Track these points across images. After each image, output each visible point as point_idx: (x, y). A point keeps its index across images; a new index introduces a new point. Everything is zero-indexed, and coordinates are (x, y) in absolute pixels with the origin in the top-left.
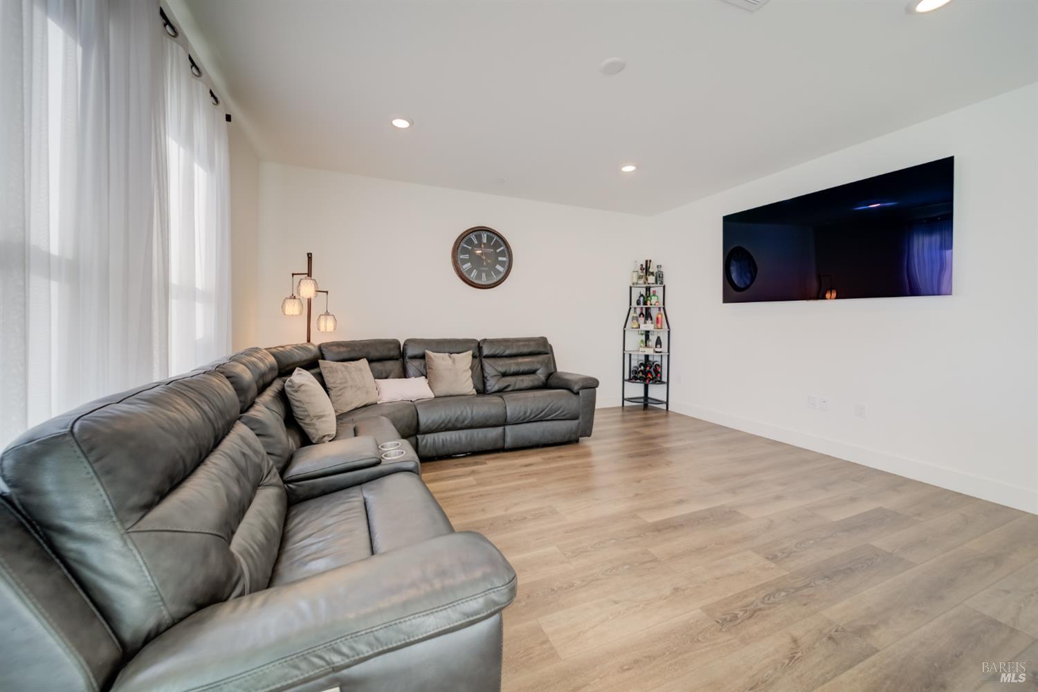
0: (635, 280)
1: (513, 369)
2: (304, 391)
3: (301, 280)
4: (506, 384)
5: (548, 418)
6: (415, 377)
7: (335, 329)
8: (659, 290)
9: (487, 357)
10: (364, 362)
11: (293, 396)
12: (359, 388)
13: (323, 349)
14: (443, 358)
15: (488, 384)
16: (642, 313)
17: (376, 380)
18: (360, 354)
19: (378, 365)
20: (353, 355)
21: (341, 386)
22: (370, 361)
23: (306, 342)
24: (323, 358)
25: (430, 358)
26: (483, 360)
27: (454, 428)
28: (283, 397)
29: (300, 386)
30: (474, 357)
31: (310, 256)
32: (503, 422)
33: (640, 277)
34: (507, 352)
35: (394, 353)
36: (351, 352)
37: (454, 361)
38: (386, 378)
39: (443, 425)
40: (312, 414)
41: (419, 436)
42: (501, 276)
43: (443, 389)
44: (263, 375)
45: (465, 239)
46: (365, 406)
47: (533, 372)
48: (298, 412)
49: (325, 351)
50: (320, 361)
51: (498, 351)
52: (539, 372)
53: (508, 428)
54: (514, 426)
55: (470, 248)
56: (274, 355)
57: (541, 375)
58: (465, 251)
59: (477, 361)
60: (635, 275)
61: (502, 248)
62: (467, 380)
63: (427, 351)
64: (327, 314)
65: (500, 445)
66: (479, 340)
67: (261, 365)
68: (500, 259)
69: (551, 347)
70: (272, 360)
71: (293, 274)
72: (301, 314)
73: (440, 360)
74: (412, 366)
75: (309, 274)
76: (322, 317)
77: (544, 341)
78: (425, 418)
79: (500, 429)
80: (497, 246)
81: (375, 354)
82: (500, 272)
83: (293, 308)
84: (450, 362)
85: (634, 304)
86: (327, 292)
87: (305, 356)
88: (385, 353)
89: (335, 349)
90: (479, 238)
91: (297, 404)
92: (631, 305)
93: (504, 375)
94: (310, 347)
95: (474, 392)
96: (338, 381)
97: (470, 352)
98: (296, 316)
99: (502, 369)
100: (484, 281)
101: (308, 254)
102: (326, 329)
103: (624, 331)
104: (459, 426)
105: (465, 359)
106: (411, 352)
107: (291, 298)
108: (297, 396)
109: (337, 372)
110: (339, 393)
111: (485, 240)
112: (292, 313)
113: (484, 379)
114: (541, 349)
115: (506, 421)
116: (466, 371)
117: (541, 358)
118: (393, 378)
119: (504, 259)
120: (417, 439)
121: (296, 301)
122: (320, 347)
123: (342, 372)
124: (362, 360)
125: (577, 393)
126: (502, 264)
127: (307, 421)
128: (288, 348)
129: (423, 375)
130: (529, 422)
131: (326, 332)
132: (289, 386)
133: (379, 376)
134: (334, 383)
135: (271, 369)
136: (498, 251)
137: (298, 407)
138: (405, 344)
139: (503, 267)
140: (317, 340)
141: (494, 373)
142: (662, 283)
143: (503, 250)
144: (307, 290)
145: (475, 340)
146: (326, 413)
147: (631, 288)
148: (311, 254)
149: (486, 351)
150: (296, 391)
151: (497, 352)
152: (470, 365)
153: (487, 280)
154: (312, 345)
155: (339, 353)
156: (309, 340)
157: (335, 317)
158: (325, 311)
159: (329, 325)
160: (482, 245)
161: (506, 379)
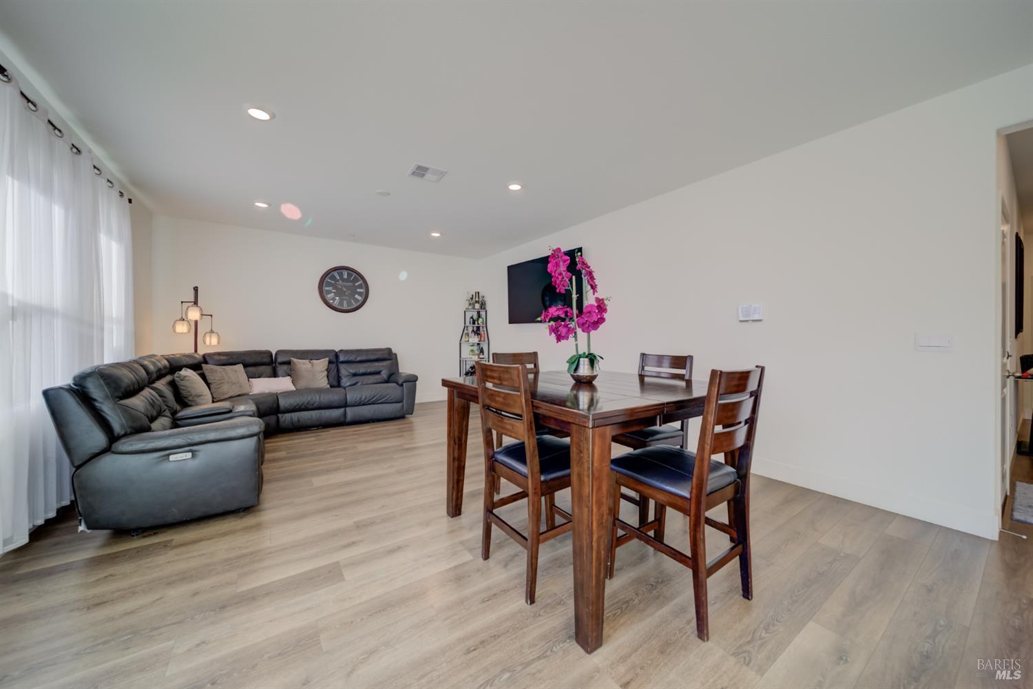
0: (467, 307)
1: (362, 370)
2: (188, 380)
3: (189, 307)
4: (356, 381)
5: (380, 401)
6: (283, 377)
7: (218, 343)
8: (483, 313)
9: (342, 362)
10: (240, 367)
11: (180, 383)
12: (234, 384)
13: (207, 358)
14: (304, 364)
15: (342, 381)
16: (473, 331)
17: (250, 379)
18: (237, 361)
19: (251, 369)
20: (231, 361)
21: (219, 382)
22: (245, 366)
23: (193, 351)
24: (206, 362)
25: (294, 363)
26: (340, 365)
27: (306, 409)
28: (173, 384)
29: (185, 377)
30: (330, 362)
31: (196, 289)
32: (345, 405)
33: (470, 304)
34: (358, 359)
35: (267, 360)
36: (229, 359)
37: (313, 365)
38: (259, 377)
39: (297, 407)
40: (193, 393)
41: (279, 415)
42: (358, 304)
43: (302, 384)
44: (160, 370)
45: (329, 276)
46: (239, 396)
47: (379, 373)
48: (184, 393)
49: (208, 358)
50: (203, 365)
51: (352, 358)
52: (382, 372)
53: (348, 409)
54: (353, 408)
55: (333, 282)
56: (167, 359)
57: (384, 374)
58: (329, 284)
59: (333, 366)
60: (467, 303)
61: (360, 282)
62: (323, 378)
63: (292, 359)
64: (212, 332)
65: (342, 419)
66: (337, 350)
67: (159, 364)
68: (358, 290)
69: (396, 354)
70: (166, 362)
71: (182, 302)
72: (189, 332)
73: (302, 365)
74: (281, 369)
75: (196, 303)
76: (207, 334)
77: (389, 350)
78: (283, 403)
79: (342, 410)
80: (355, 280)
81: (249, 360)
82: (358, 300)
83: (182, 328)
84: (309, 366)
85: (467, 324)
86: (211, 316)
87: (191, 361)
88: (259, 360)
89: (217, 357)
90: (341, 275)
91: (182, 388)
92: (465, 324)
93: (355, 375)
94: (196, 355)
95: (328, 386)
96: (217, 378)
97: (327, 359)
98: (185, 333)
99: (353, 371)
100: (345, 307)
101: (194, 288)
102: (210, 343)
103: (460, 344)
104: (310, 407)
105: (322, 364)
106: (280, 359)
107: (180, 320)
108: (183, 383)
109: (216, 372)
110: (218, 386)
111: (345, 277)
112: (181, 332)
113: (339, 379)
114: (387, 357)
115: (346, 403)
116: (322, 372)
117: (385, 363)
118: (264, 377)
119: (362, 290)
120: (278, 417)
121: (185, 323)
122: (204, 356)
123: (220, 372)
124: (239, 365)
125: (402, 385)
126: (360, 294)
127: (190, 398)
128: (178, 356)
129: (289, 375)
130: (364, 405)
131: (210, 344)
132: (177, 377)
133: (250, 376)
134: (214, 380)
135: (165, 367)
136: (356, 284)
137: (184, 390)
138: (276, 354)
139: (362, 296)
140: (201, 351)
141: (346, 373)
142: (484, 309)
143: (361, 284)
144: (194, 314)
145: (334, 351)
146: (204, 394)
147: (465, 312)
148: (197, 287)
149: (342, 358)
150: (182, 380)
151: (350, 359)
152: (326, 368)
153: (348, 306)
154: (198, 354)
155: (219, 360)
156: (196, 351)
157: (218, 335)
158: (210, 329)
159: (213, 340)
160: (343, 280)
161: (355, 378)
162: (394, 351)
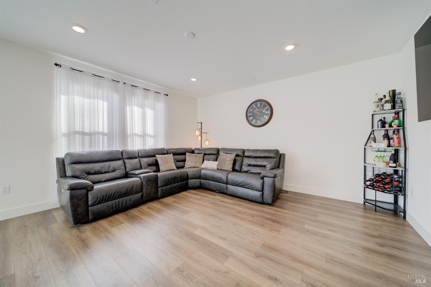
4: (249, 169)
5: (245, 187)
9: (246, 157)
26: (244, 158)
30: (237, 156)
31: (201, 123)
33: (378, 106)
41: (201, 180)
45: (250, 107)
52: (267, 166)
53: (228, 186)
54: (231, 186)
55: (252, 110)
59: (239, 158)
61: (267, 107)
63: (220, 152)
65: (225, 191)
66: (245, 149)
68: (266, 112)
75: (201, 128)
76: (205, 141)
79: (225, 185)
80: (264, 107)
81: (207, 152)
83: (199, 138)
85: (375, 127)
90: (256, 105)
92: (373, 127)
93: (249, 165)
95: (231, 170)
99: (249, 163)
102: (205, 144)
103: (365, 149)
105: (233, 156)
111: (259, 106)
113: (241, 166)
119: (268, 112)
125: (262, 179)
129: (215, 161)
130: (236, 186)
136: (265, 109)
139: (268, 116)
141: (246, 164)
147: (373, 115)
149: (246, 154)
153: (260, 123)
156: (201, 147)
157: (209, 140)
158: (206, 139)
159: (207, 143)
160: (258, 108)
161: (249, 167)
162: (281, 152)
